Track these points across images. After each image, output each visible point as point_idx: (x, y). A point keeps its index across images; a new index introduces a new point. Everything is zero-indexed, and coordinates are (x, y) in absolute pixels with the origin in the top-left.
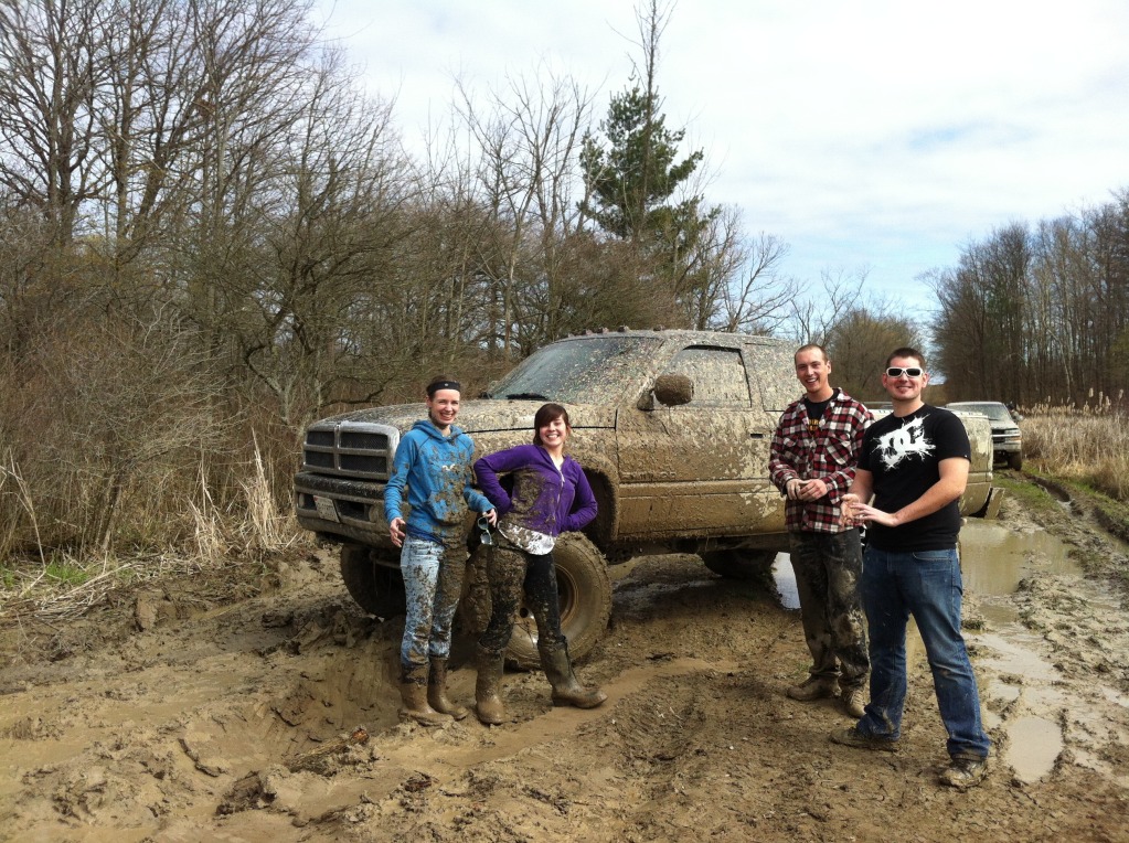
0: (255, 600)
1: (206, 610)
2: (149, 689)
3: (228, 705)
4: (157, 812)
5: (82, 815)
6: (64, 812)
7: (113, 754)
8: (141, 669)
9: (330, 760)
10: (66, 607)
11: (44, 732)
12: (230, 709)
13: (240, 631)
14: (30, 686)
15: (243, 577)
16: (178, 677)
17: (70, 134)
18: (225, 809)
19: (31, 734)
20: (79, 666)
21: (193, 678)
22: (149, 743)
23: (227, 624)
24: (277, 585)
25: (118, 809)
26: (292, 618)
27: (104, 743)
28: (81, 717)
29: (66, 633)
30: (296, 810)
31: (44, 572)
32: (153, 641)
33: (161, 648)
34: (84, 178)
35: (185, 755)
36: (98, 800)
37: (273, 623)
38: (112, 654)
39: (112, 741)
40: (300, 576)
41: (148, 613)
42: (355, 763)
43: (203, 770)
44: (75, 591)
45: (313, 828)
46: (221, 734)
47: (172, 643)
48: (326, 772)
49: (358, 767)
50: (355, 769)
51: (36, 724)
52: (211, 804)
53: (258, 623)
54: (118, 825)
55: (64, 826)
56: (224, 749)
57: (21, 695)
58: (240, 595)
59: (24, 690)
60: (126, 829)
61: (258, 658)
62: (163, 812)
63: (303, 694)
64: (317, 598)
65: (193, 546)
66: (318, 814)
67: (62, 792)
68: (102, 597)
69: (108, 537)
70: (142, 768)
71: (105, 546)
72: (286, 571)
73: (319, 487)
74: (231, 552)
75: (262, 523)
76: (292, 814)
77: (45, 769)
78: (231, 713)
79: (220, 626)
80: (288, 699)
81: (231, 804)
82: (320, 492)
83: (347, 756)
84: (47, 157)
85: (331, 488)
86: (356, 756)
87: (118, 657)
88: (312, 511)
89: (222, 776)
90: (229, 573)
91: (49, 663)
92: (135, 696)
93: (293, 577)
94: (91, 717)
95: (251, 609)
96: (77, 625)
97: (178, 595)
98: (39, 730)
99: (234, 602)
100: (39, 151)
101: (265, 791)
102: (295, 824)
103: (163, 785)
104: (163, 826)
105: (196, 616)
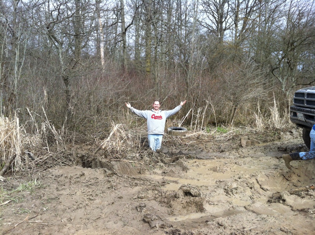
0: (274, 142)
1: (259, 144)
2: (247, 163)
3: (269, 171)
4: (252, 198)
5: (232, 195)
6: (227, 193)
7: (239, 180)
8: (244, 158)
9: (302, 193)
10: (222, 138)
11: (220, 171)
12: (270, 172)
13: (271, 151)
14: (215, 158)
15: (270, 135)
16: (255, 161)
17: (223, 12)
18: (270, 201)
19: (217, 171)
20: (227, 155)
21: (258, 162)
22: (248, 178)
23: (267, 148)
24: (280, 138)
25: (241, 195)
26: (286, 149)
27: (236, 176)
28: (229, 168)
29: (223, 146)
30: (292, 206)
31: (217, 129)
32: (246, 150)
33: (248, 153)
34: (226, 24)
35: (257, 184)
36: (236, 192)
37: (281, 150)
38: (236, 152)
39: (238, 176)
40: (287, 137)
41: (244, 143)
42: (311, 195)
43: (263, 189)
44: (224, 135)
45: (298, 213)
46: (268, 179)
47: (251, 152)
48: (301, 196)
49: (312, 197)
50: (311, 197)
51: (218, 168)
52: (266, 199)
53: (276, 149)
54: (241, 200)
55: (227, 197)
56: (268, 184)
57: (213, 160)
58: (269, 140)
59: (214, 159)
60: (243, 201)
61: (277, 159)
62: (253, 198)
63: (292, 171)
64: (293, 144)
65: (255, 125)
66: (300, 208)
67: (226, 187)
68: (231, 137)
69: (233, 121)
70: (246, 185)
71: (232, 123)
72: (283, 135)
73: (299, 110)
74: (266, 128)
75: (275, 120)
76: (291, 207)
77: (221, 181)
78: (270, 174)
79: (265, 149)
80: (287, 172)
81: (272, 200)
82: (299, 112)
83: (308, 193)
84: (217, 20)
85: (303, 111)
86: (311, 193)
87: (237, 154)
88: (295, 118)
89: (268, 191)
90: (265, 134)
91: (220, 153)
92: (243, 165)
93: (284, 137)
94: (232, 169)
95: (273, 144)
96: (225, 143)
97: (252, 138)
98: (219, 170)
99: (267, 142)
100: (215, 18)
101: (283, 198)
102: (292, 210)
103: (252, 191)
104: (253, 202)
105: (257, 145)
